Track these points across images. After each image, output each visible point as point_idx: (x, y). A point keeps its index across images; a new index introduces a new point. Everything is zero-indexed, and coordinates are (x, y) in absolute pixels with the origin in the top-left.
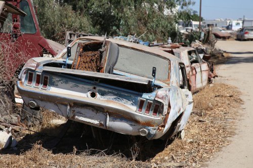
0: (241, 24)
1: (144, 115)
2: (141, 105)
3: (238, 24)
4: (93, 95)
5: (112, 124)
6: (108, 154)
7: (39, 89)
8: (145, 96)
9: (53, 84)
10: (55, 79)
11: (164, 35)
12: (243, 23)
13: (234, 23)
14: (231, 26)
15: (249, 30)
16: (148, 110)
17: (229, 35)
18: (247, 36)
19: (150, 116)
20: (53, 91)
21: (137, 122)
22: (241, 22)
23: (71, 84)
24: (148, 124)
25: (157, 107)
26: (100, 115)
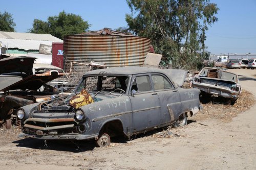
0: (227, 58)
1: (232, 91)
2: (232, 88)
3: (225, 58)
4: (216, 85)
5: (222, 94)
6: (220, 104)
7: (199, 84)
8: (233, 86)
9: (203, 82)
10: (204, 81)
11: (195, 66)
12: (228, 57)
13: (223, 57)
14: (221, 59)
15: (235, 62)
16: (234, 90)
17: (221, 65)
18: (233, 66)
19: (235, 92)
20: (203, 84)
21: (231, 93)
22: (227, 57)
23: (209, 82)
24: (234, 94)
25: (237, 89)
26: (219, 91)
